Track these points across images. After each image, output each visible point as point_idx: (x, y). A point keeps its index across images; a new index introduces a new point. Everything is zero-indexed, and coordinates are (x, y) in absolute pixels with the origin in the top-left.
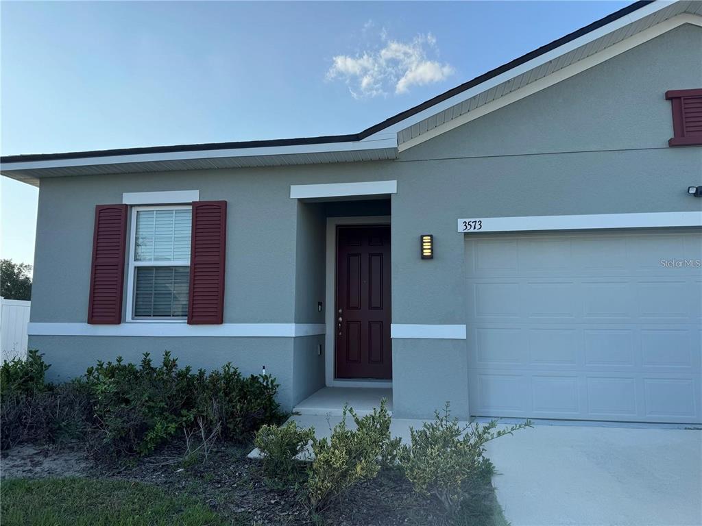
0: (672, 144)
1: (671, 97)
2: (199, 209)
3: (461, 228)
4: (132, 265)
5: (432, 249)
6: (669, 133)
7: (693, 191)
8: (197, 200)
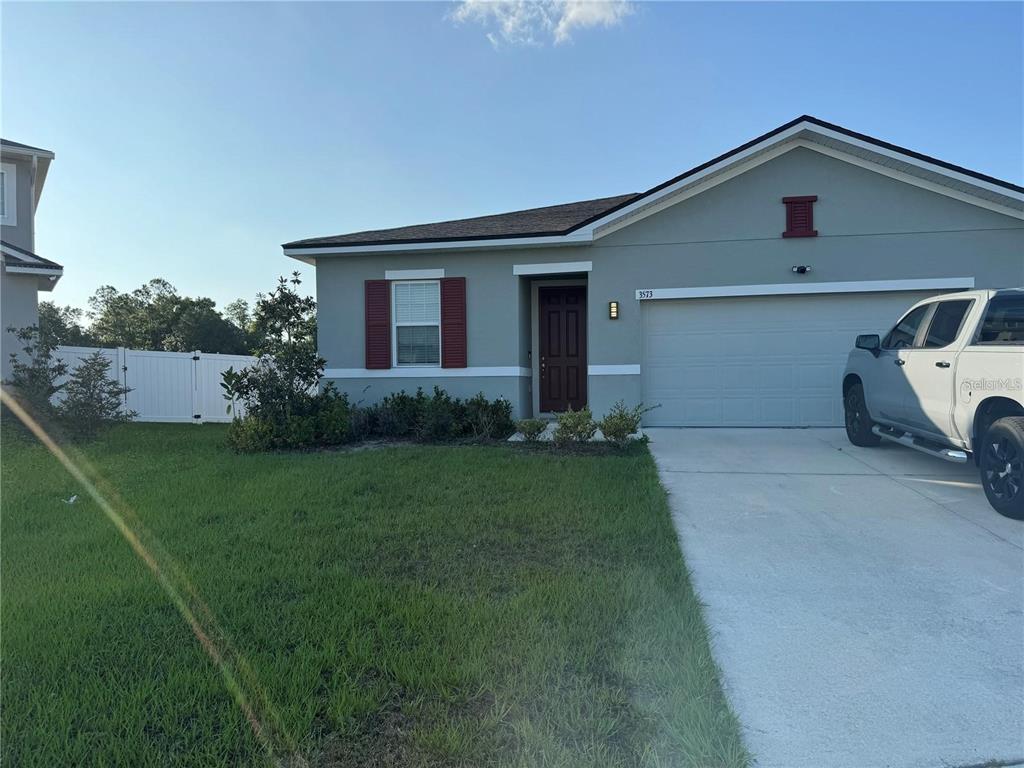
0: (785, 236)
1: (788, 202)
2: (445, 283)
3: (638, 297)
4: (394, 325)
5: (617, 312)
6: (783, 228)
7: (795, 270)
8: (443, 276)
